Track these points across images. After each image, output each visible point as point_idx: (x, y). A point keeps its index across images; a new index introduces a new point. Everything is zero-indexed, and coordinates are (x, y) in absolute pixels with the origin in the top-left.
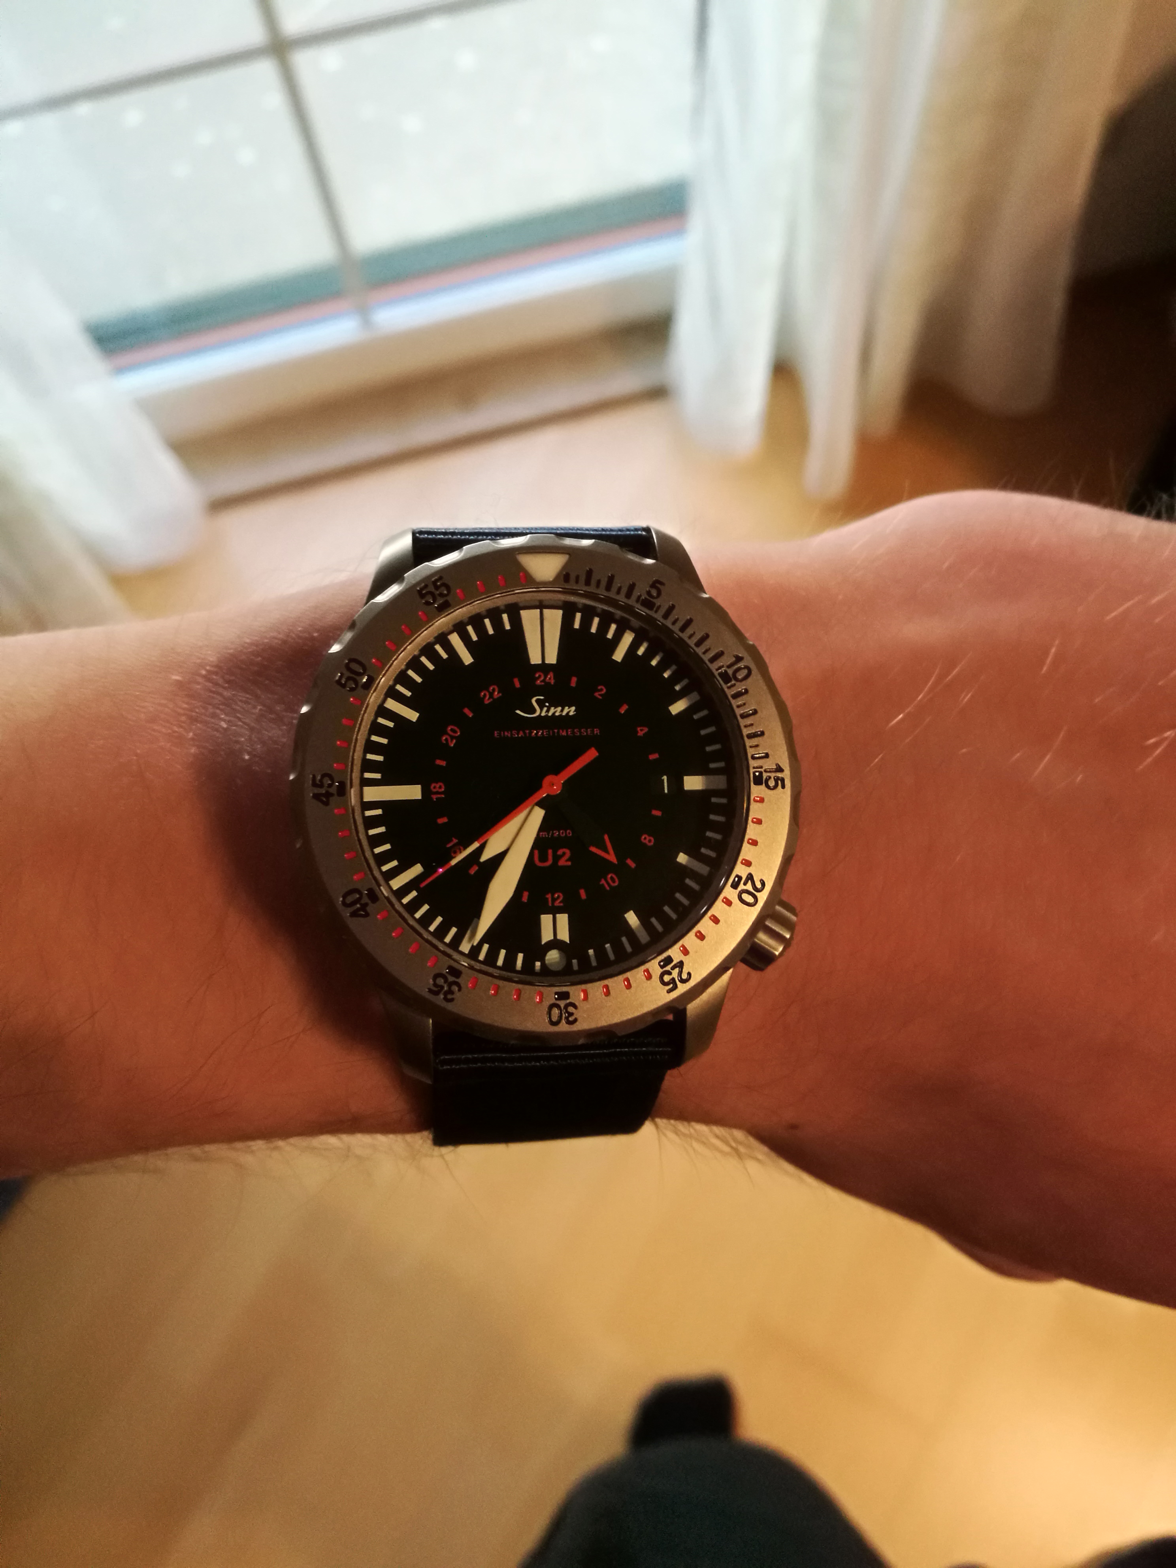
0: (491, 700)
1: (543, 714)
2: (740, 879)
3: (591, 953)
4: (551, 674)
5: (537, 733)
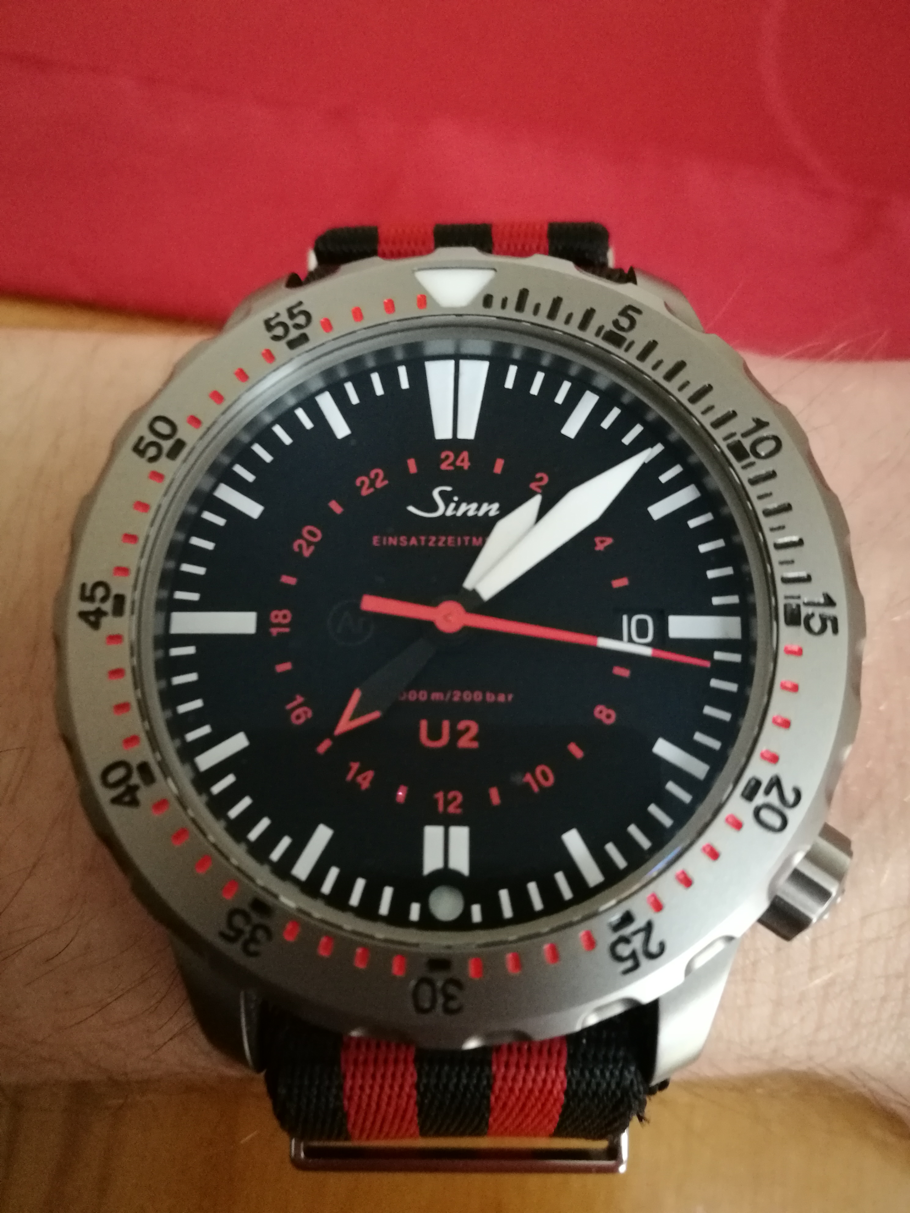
0: (372, 490)
1: (449, 513)
2: (758, 783)
3: (504, 895)
4: (465, 455)
5: (437, 541)
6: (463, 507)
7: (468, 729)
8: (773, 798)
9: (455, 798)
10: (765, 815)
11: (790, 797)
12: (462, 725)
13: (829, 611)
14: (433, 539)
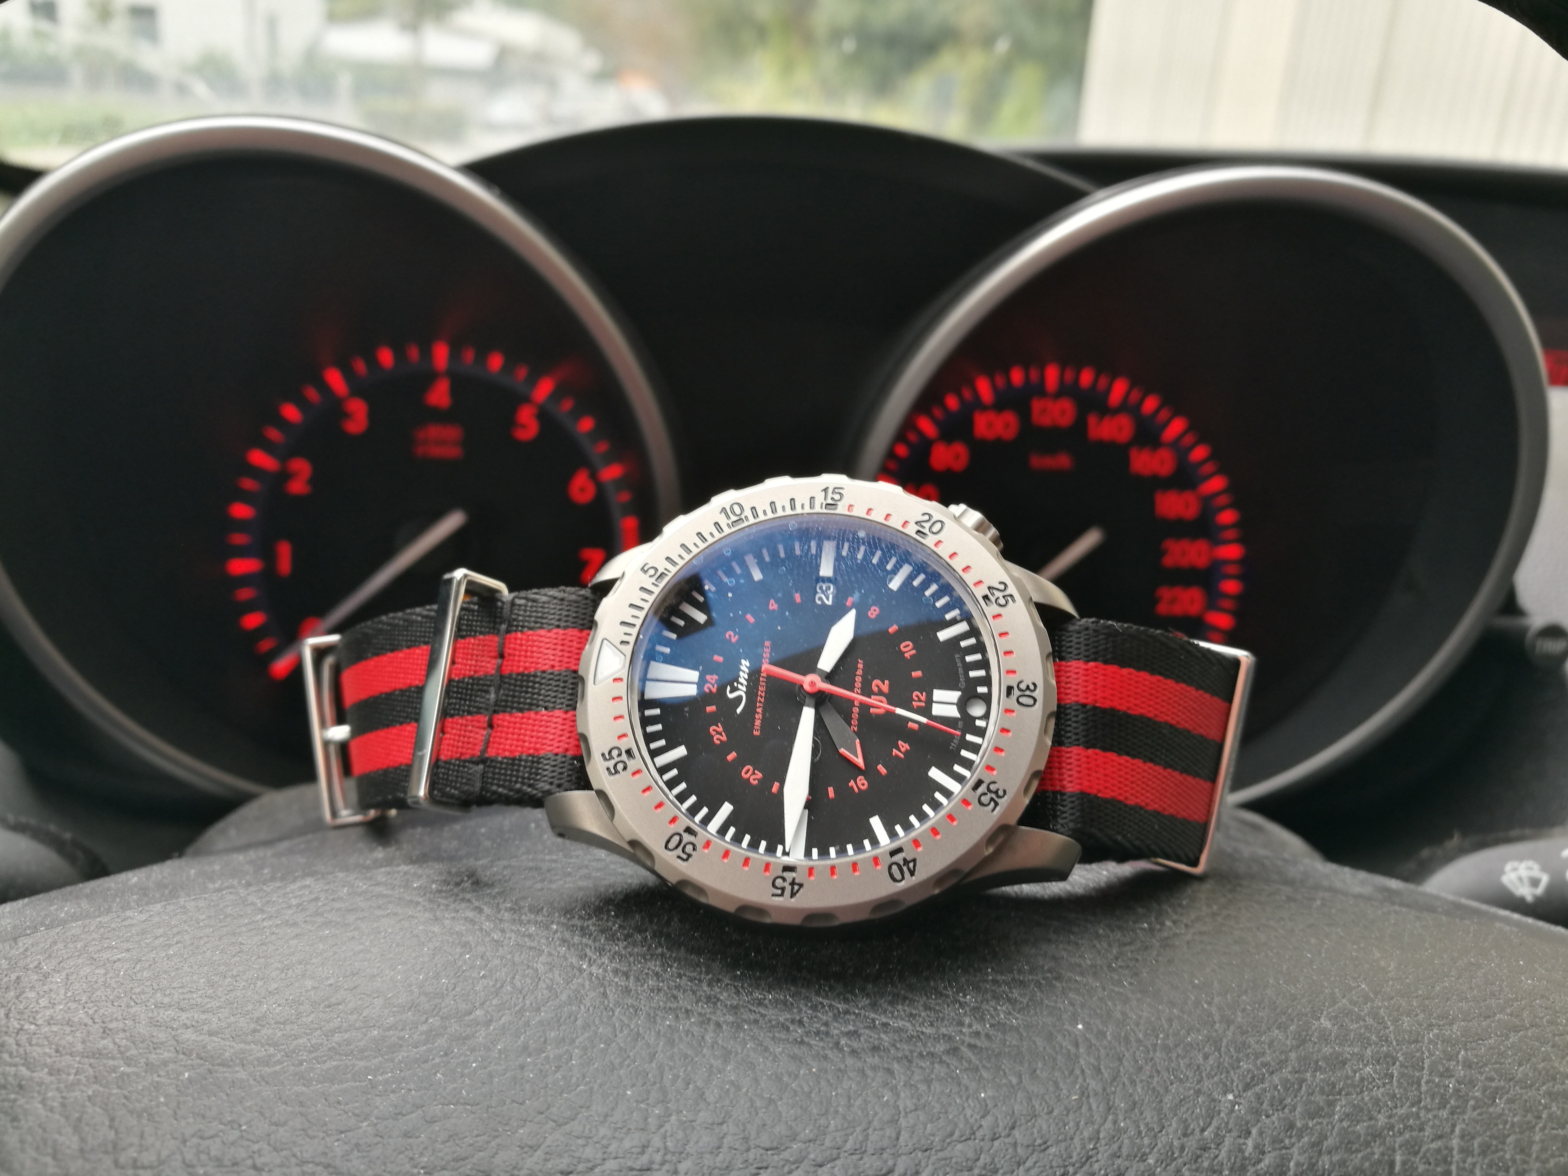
0: (724, 734)
1: (744, 689)
2: (919, 531)
3: (973, 674)
4: (708, 677)
5: (761, 697)
6: (741, 680)
7: (878, 686)
8: (927, 525)
9: (917, 696)
10: (935, 529)
11: (927, 517)
12: (875, 689)
13: (830, 491)
14: (759, 698)
